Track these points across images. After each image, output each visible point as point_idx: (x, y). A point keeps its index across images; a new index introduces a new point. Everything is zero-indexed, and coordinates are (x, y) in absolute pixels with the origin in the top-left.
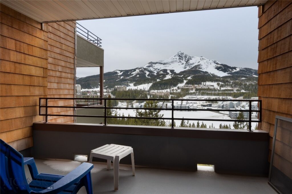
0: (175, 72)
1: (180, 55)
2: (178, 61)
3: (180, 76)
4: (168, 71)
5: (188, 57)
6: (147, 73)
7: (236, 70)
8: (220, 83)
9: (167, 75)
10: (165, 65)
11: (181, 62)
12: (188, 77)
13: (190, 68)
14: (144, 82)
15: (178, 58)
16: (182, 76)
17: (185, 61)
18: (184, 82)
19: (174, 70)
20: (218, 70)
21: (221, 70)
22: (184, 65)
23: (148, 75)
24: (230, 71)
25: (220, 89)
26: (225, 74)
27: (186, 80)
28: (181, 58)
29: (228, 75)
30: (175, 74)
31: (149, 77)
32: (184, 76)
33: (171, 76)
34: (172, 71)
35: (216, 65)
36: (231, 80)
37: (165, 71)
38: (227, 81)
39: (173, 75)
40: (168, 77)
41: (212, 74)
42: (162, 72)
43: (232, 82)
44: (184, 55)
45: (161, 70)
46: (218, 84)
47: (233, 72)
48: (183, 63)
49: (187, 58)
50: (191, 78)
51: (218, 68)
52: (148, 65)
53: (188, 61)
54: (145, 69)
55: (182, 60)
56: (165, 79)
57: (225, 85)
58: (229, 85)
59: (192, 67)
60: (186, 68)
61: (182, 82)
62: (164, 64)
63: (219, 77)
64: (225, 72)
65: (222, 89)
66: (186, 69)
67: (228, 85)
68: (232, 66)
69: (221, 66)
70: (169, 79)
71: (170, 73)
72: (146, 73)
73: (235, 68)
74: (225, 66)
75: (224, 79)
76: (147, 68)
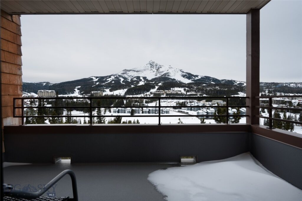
0: (148, 79)
1: (151, 63)
2: (150, 69)
3: (152, 83)
4: (141, 78)
5: (158, 65)
6: (122, 80)
7: (198, 77)
8: (186, 89)
9: (140, 81)
10: (138, 73)
11: (152, 70)
12: (159, 83)
13: (160, 75)
14: (119, 88)
15: (150, 66)
16: (154, 82)
17: (156, 69)
18: (155, 88)
19: (146, 77)
20: (183, 77)
21: (186, 78)
22: (155, 73)
23: (123, 82)
24: (193, 79)
25: (186, 93)
26: (189, 81)
27: (157, 86)
28: (152, 66)
29: (192, 82)
30: (147, 80)
31: (124, 83)
32: (156, 82)
33: (144, 82)
34: (145, 78)
35: (182, 73)
36: (194, 86)
37: (138, 78)
38: (192, 87)
39: (146, 81)
40: (141, 83)
41: (179, 81)
42: (135, 79)
43: (195, 87)
44: (155, 64)
45: (135, 77)
46: (185, 90)
47: (196, 79)
48: (154, 71)
49: (158, 67)
50: (161, 84)
51: (184, 76)
52: (123, 72)
53: (158, 69)
54: (120, 76)
55: (153, 68)
56: (138, 85)
57: (190, 90)
58: (194, 90)
59: (162, 75)
60: (157, 75)
61: (154, 88)
62: (137, 71)
63: (185, 84)
64: (189, 79)
65: (188, 93)
66: (157, 77)
67: (192, 90)
68: (195, 75)
69: (186, 74)
70: (143, 85)
71: (143, 80)
72: (120, 80)
73: (197, 76)
74: (189, 74)
75: (189, 85)
76: (121, 74)
